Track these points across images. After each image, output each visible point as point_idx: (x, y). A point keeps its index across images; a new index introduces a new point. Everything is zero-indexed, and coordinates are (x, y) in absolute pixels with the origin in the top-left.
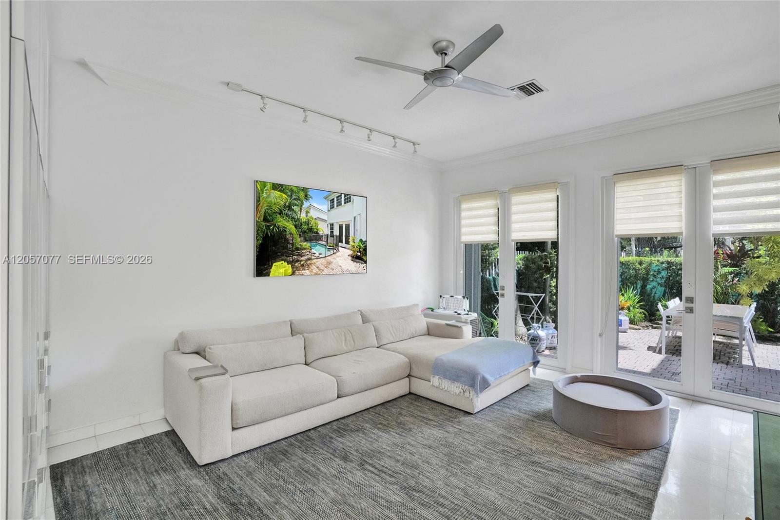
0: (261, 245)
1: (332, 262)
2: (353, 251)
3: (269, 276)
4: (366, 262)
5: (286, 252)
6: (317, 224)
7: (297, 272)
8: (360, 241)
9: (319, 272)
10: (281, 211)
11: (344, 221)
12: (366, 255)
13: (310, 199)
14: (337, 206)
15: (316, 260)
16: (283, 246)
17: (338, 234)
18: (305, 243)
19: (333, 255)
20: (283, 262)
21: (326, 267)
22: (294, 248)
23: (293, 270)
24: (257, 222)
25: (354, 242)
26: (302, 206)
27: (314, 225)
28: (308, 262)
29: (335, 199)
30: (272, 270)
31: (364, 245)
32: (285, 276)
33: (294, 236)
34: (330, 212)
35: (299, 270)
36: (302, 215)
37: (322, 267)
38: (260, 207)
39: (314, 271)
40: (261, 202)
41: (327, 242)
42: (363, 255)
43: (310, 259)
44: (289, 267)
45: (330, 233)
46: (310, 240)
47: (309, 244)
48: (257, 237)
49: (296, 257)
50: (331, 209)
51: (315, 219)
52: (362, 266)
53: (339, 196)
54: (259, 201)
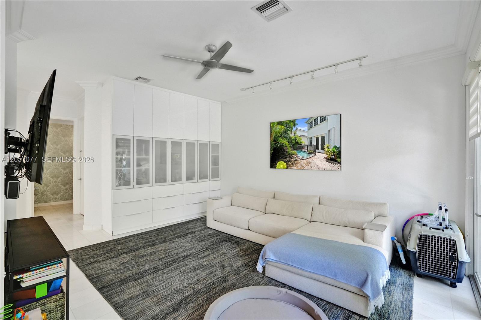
0: (273, 153)
1: (311, 162)
2: (328, 155)
3: (276, 168)
4: (340, 163)
5: (283, 156)
6: (300, 139)
7: (289, 167)
8: (334, 147)
9: (302, 168)
10: (281, 135)
11: (319, 134)
12: (340, 158)
13: (297, 125)
14: (314, 126)
15: (300, 161)
16: (282, 153)
17: (315, 144)
18: (294, 151)
19: (312, 158)
20: (282, 161)
21: (307, 165)
22: (288, 154)
23: (287, 166)
24: (271, 142)
25: (329, 149)
26: (292, 130)
27: (299, 140)
28: (296, 162)
29: (313, 122)
30: (277, 165)
31: (338, 150)
32: (283, 169)
33: (288, 147)
34: (309, 131)
35: (290, 166)
36: (292, 136)
37: (304, 165)
38: (272, 135)
39: (299, 167)
40: (273, 132)
41: (307, 149)
42: (337, 158)
43: (296, 160)
44: (285, 164)
45: (309, 144)
46: (296, 149)
47: (296, 152)
48: (271, 149)
49: (289, 159)
50: (310, 128)
51: (300, 136)
52: (336, 166)
53: (316, 119)
54: (272, 132)
